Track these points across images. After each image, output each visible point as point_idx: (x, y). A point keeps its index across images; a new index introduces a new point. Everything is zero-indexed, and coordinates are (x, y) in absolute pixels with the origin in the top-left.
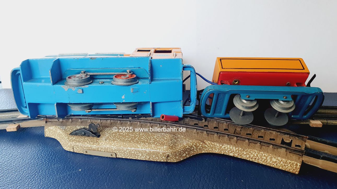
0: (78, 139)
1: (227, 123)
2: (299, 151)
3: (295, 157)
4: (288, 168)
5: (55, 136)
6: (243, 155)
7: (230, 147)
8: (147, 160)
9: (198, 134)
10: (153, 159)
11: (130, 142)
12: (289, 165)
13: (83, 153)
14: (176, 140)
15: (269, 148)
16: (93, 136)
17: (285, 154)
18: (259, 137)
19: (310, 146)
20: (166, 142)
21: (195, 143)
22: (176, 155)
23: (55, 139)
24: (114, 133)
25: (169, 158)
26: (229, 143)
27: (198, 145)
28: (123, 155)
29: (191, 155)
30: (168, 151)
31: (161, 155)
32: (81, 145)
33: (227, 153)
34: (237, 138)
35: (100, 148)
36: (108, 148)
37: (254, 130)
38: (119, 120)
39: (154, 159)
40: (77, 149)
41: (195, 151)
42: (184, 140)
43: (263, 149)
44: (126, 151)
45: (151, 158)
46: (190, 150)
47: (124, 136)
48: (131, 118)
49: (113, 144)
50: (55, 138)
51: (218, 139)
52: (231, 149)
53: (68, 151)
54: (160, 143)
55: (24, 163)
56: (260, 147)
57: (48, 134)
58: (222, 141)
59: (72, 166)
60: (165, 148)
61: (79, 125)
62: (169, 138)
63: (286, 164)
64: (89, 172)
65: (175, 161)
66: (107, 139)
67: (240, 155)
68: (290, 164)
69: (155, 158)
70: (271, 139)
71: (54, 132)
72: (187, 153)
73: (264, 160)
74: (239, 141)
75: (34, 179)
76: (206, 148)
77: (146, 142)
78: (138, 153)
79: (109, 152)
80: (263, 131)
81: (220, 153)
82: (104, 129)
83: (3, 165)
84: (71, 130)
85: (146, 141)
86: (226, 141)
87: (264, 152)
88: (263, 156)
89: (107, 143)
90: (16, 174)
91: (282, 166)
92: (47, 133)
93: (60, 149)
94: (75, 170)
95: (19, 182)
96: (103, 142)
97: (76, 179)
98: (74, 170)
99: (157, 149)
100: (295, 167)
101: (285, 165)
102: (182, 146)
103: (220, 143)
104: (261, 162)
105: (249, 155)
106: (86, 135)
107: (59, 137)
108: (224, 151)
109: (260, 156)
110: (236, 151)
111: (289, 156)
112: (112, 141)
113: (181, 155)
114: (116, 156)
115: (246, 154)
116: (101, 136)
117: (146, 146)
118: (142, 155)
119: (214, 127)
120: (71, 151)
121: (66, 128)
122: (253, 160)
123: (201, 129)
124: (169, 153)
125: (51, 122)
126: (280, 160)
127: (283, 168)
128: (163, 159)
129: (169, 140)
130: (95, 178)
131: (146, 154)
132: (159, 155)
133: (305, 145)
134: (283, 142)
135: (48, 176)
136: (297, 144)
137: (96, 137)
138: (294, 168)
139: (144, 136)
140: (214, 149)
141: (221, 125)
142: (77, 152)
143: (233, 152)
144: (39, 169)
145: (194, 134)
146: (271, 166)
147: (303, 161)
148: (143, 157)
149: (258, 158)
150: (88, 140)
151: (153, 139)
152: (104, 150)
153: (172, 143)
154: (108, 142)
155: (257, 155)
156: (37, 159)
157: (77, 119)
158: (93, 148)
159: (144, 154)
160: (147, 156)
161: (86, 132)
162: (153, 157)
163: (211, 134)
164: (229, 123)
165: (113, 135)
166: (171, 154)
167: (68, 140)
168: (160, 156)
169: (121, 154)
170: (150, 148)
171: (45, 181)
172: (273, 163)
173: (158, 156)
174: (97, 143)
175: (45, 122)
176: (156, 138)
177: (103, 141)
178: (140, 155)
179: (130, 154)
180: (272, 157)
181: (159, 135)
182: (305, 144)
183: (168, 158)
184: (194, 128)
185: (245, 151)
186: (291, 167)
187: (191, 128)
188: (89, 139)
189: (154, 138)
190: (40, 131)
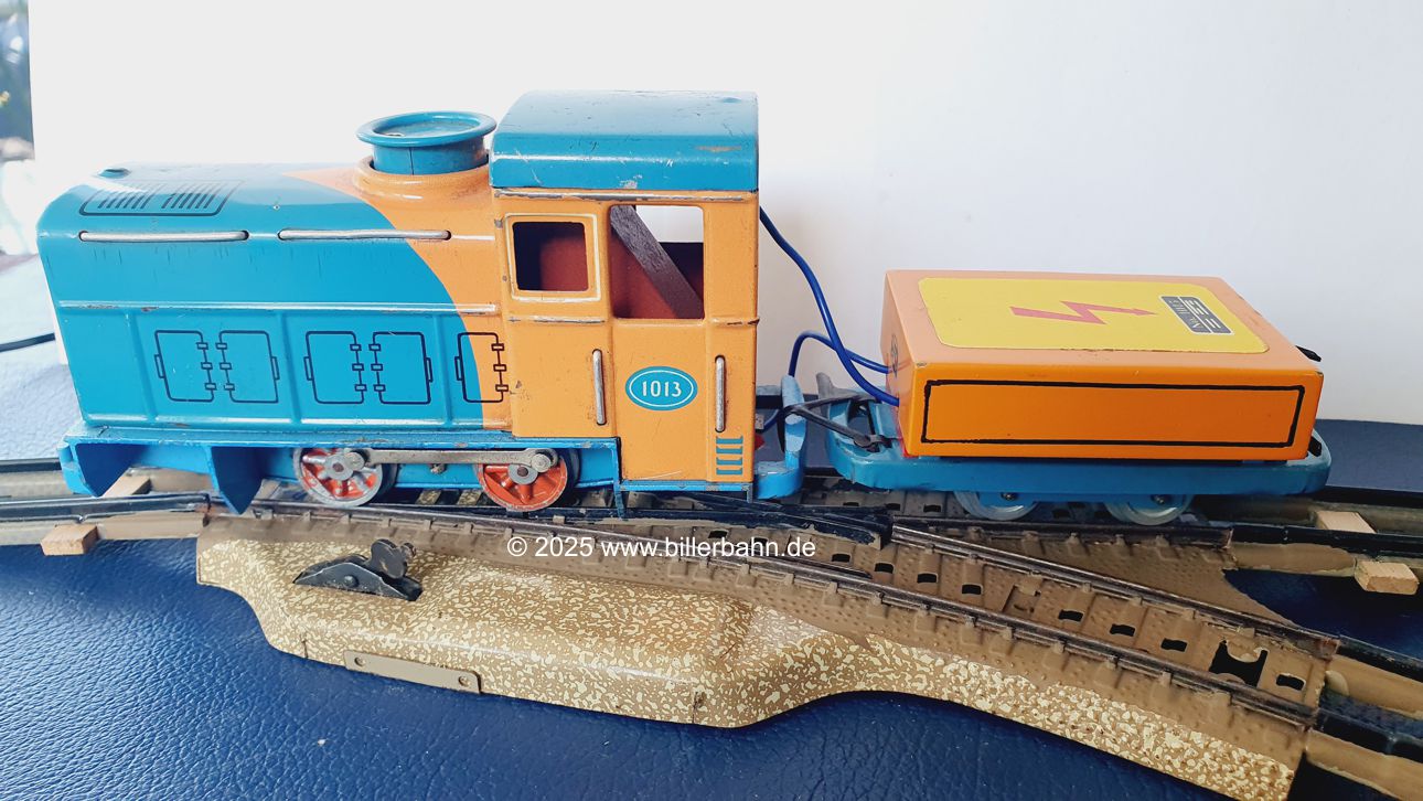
0: (327, 606)
1: (979, 558)
2: (1292, 711)
3: (1268, 734)
4: (1234, 782)
5: (237, 581)
6: (1034, 711)
7: (979, 671)
8: (611, 711)
9: (842, 605)
10: (634, 708)
11: (540, 626)
12: (1242, 769)
13: (342, 664)
14: (744, 627)
15: (1155, 684)
16: (392, 595)
17: (1226, 717)
18: (1115, 629)
19: (1349, 684)
20: (694, 637)
21: (826, 647)
22: (736, 698)
23: (236, 596)
24: (477, 583)
25: (704, 709)
26: (976, 652)
27: (839, 655)
28: (508, 684)
29: (807, 701)
30: (703, 677)
31: (668, 694)
32: (337, 632)
33: (964, 699)
34: (1014, 631)
35: (411, 648)
36: (446, 649)
37: (1097, 594)
38: (510, 526)
39: (641, 708)
40: (318, 647)
41: (825, 683)
42: (776, 630)
43: (1124, 689)
44: (521, 669)
45: (628, 704)
46: (802, 676)
47: (518, 600)
48: (561, 518)
49: (469, 635)
50: (239, 593)
51: (930, 633)
52: (983, 683)
53: (282, 653)
54: (668, 641)
55: (94, 699)
56: (1116, 676)
57: (211, 572)
58: (945, 643)
59: (292, 719)
60: (687, 665)
61: (339, 542)
62: (711, 619)
63: (1224, 767)
64: (358, 753)
65: (732, 721)
66: (445, 609)
67: (1021, 708)
68: (1246, 765)
69: (644, 704)
70: (1167, 644)
71: (236, 564)
72: (786, 688)
73: (1129, 742)
74: (1021, 644)
75: (124, 774)
76: (875, 669)
77: (608, 633)
78: (572, 678)
79: (452, 668)
80: (1135, 601)
81: (936, 695)
82: (441, 563)
83: (9, 703)
84: (301, 563)
85: (608, 629)
86: (962, 642)
87: (1128, 704)
88: (1122, 721)
89: (445, 627)
90: (53, 746)
91: (1209, 774)
92: (207, 569)
93: (253, 642)
94: (303, 743)
95: (59, 785)
96: (429, 622)
97: (297, 783)
98: (295, 738)
99: (656, 666)
100: (1267, 780)
101: (1220, 771)
102: (764, 656)
103: (937, 648)
104: (1114, 749)
105: (1060, 714)
106: (362, 587)
107: (254, 587)
108: (951, 690)
109: (1112, 719)
110: (1006, 691)
111: (1245, 731)
112: (464, 619)
113: (759, 696)
114: (480, 688)
115: (1049, 706)
116: (424, 593)
117: (605, 651)
118: (590, 689)
119: (921, 573)
120: (297, 653)
121: (285, 552)
122: (1080, 735)
123: (857, 585)
124: (706, 687)
125: (225, 523)
126: (1202, 746)
127: (1214, 782)
128: (679, 713)
129: (709, 627)
130: (377, 784)
131: (605, 685)
132: (661, 693)
133: (1326, 680)
134: (1223, 661)
135: (182, 763)
136: (1288, 675)
137: (400, 597)
138: (1263, 786)
139: (606, 604)
140: (909, 677)
141: (951, 568)
142: (321, 660)
143: (994, 697)
144: (152, 730)
145: (826, 603)
146: (1160, 768)
147: (1304, 755)
148: (594, 697)
149: (1099, 728)
150: (366, 608)
151: (643, 622)
152: (429, 658)
153: (721, 642)
154: (446, 623)
155: (1098, 717)
156: (152, 683)
157: (336, 514)
158: (384, 646)
159: (596, 686)
160: (611, 695)
161: (360, 577)
162: (634, 698)
163: (900, 608)
164: (987, 560)
165: (474, 593)
166: (712, 692)
167: (284, 605)
168: (664, 699)
169: (501, 677)
170: (625, 659)
171: (170, 784)
172: (1169, 758)
173: (657, 699)
174: (404, 624)
175: (201, 522)
176: (654, 615)
177: (429, 617)
178: (582, 688)
179: (536, 680)
180: (1162, 729)
181: (671, 604)
182: (1322, 676)
183: (700, 710)
184: (827, 578)
185: (1043, 694)
186: (1247, 781)
187: (815, 575)
188: (372, 607)
189: (646, 615)
190: (182, 560)
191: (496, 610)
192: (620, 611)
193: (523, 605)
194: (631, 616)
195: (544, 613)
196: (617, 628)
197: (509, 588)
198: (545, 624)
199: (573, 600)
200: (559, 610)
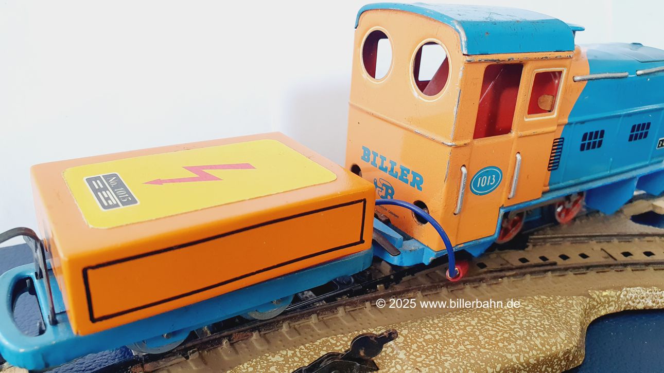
21: (582, 304)
27: (586, 306)
30: (573, 343)
34: (631, 268)
47: (443, 341)
51: (603, 281)
60: (564, 339)
65: (580, 361)
76: (594, 307)
81: (619, 310)
99: (551, 346)
103: (613, 288)
108: (625, 304)
117: (524, 349)
140: (607, 305)
143: (644, 301)
161: (341, 367)
166: (576, 349)
183: (572, 361)
191: (441, 352)
192: (498, 325)
193: (449, 343)
194: (506, 325)
195: (467, 343)
196: (512, 335)
197: (427, 337)
198: (476, 348)
199: (469, 329)
200: (471, 338)
